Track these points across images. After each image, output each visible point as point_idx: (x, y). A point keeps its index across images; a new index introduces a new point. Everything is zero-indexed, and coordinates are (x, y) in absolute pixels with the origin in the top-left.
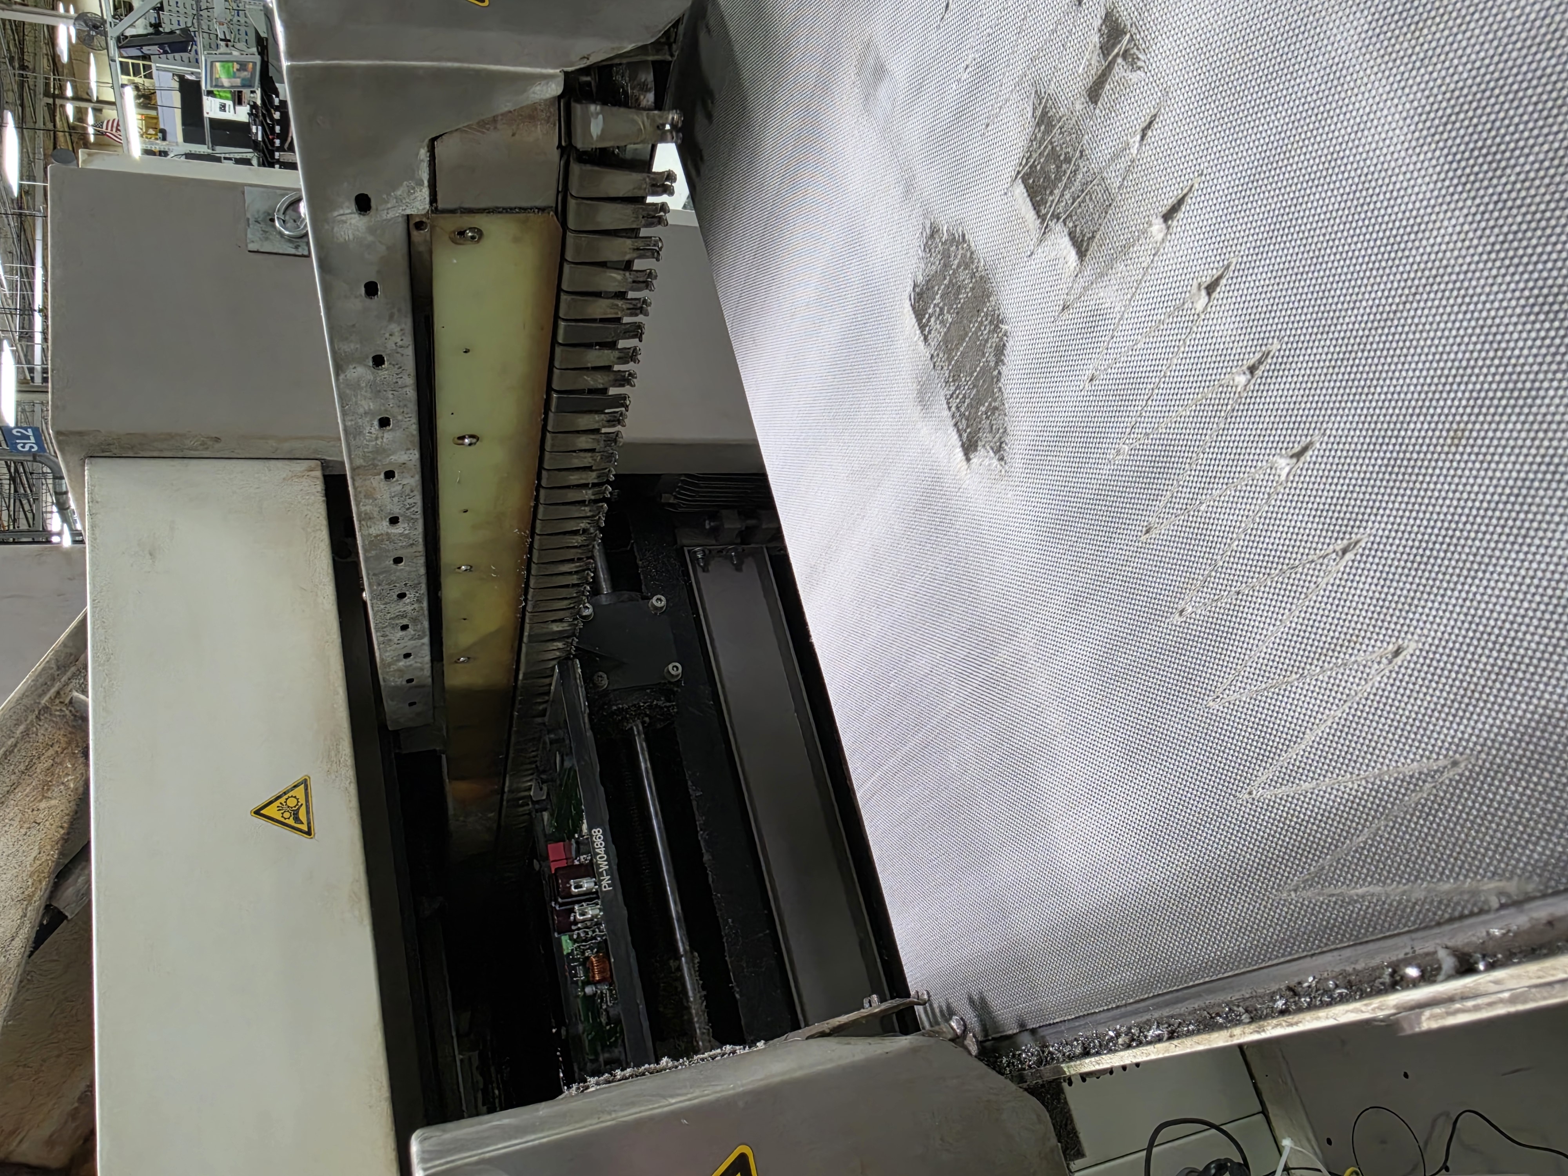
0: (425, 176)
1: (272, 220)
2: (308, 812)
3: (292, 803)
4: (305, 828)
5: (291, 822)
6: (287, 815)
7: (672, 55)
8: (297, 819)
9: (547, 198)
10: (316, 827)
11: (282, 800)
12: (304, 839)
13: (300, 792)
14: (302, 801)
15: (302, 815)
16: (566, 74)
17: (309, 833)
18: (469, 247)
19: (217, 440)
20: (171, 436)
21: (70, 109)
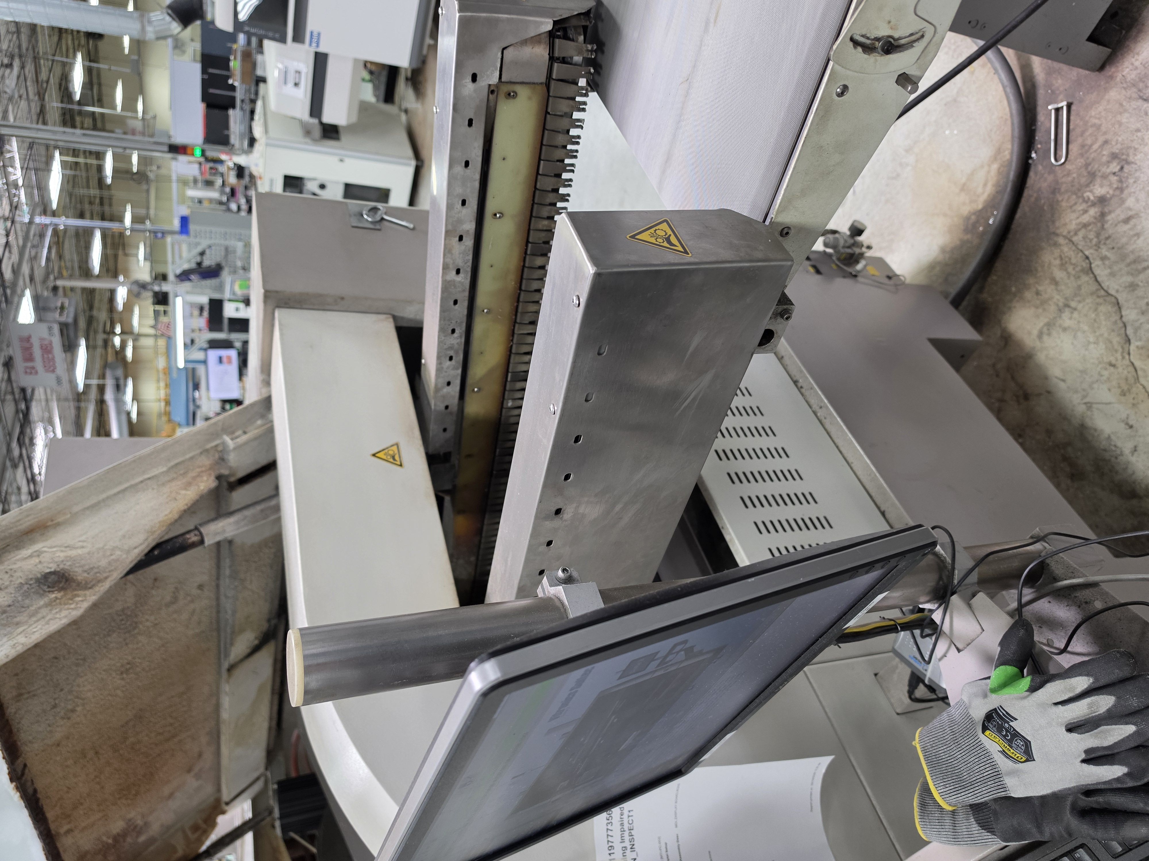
0: (499, 65)
1: (362, 215)
2: (400, 457)
3: (391, 452)
4: (399, 463)
5: (391, 460)
6: (389, 457)
7: (590, 22)
8: (394, 459)
9: (543, 79)
10: (404, 463)
11: (386, 451)
12: (399, 468)
13: (395, 448)
14: (396, 452)
15: (397, 457)
16: (554, 21)
17: (401, 465)
18: (511, 101)
19: (342, 298)
20: (320, 296)
21: (117, 341)
